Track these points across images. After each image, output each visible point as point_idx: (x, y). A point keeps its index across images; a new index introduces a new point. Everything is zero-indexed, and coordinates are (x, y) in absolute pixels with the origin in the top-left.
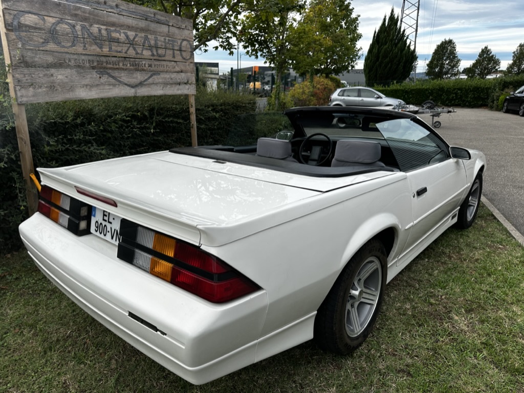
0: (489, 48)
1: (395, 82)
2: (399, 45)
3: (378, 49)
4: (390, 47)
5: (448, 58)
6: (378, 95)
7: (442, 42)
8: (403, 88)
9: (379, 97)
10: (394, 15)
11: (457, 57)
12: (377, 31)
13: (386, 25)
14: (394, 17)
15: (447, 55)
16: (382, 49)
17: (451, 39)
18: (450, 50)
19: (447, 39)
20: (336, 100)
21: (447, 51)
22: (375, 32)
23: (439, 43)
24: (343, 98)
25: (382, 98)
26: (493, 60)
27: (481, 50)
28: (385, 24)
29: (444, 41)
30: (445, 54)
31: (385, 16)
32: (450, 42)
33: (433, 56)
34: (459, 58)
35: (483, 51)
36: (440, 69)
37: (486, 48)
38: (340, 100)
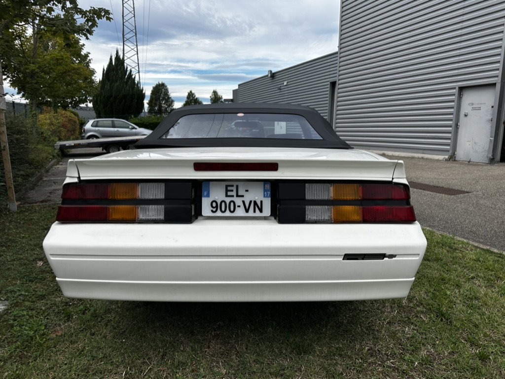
0: (193, 92)
1: (133, 116)
2: (129, 83)
3: (110, 87)
4: (121, 84)
5: (164, 98)
6: (131, 126)
7: (157, 84)
8: (142, 122)
9: (134, 128)
10: (120, 56)
11: (170, 98)
12: (105, 69)
13: (114, 64)
14: (119, 58)
15: (162, 96)
16: (113, 86)
17: (163, 82)
18: (165, 92)
19: (160, 83)
20: (91, 131)
21: (162, 93)
22: (104, 70)
23: (154, 86)
24: (97, 128)
25: (136, 129)
26: (198, 102)
27: (187, 94)
28: (112, 63)
29: (158, 83)
30: (160, 95)
31: (111, 57)
32: (163, 85)
33: (151, 96)
34: (173, 98)
35: (189, 94)
36: (159, 107)
37: (191, 92)
38: (95, 131)
